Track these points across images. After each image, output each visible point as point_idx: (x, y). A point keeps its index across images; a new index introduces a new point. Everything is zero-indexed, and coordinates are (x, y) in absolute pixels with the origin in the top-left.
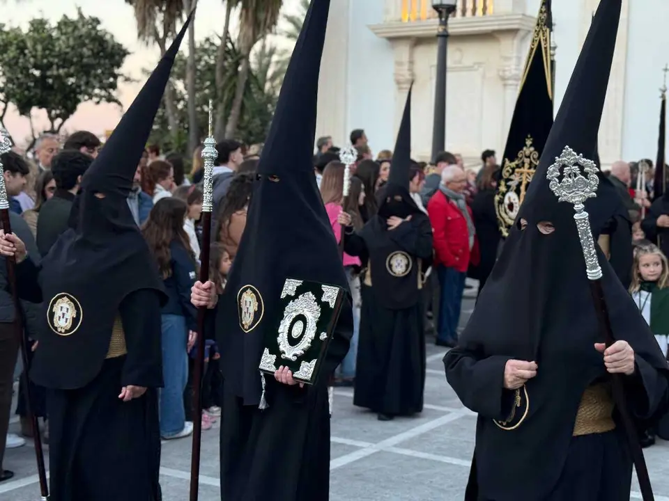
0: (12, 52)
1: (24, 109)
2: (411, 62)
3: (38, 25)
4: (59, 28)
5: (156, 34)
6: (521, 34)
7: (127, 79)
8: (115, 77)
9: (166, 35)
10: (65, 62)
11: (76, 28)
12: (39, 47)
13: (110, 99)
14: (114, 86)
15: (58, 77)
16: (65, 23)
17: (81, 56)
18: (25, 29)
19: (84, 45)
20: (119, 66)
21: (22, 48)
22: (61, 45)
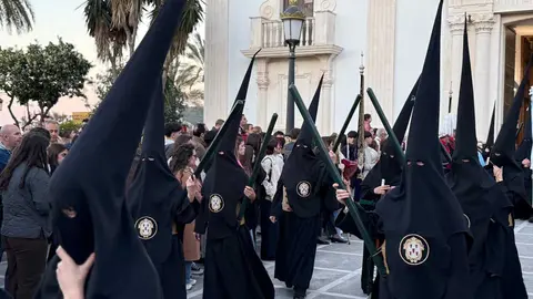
0: (17, 66)
1: (23, 101)
2: (267, 73)
3: (34, 49)
4: (47, 49)
5: (110, 54)
6: (332, 57)
7: (91, 82)
8: (83, 80)
9: (115, 55)
10: (51, 71)
11: (58, 50)
12: (35, 63)
13: (79, 94)
14: (81, 86)
15: (46, 81)
16: (51, 47)
17: (62, 68)
18: (25, 51)
19: (64, 61)
20: (85, 74)
21: (23, 63)
22: (49, 60)
